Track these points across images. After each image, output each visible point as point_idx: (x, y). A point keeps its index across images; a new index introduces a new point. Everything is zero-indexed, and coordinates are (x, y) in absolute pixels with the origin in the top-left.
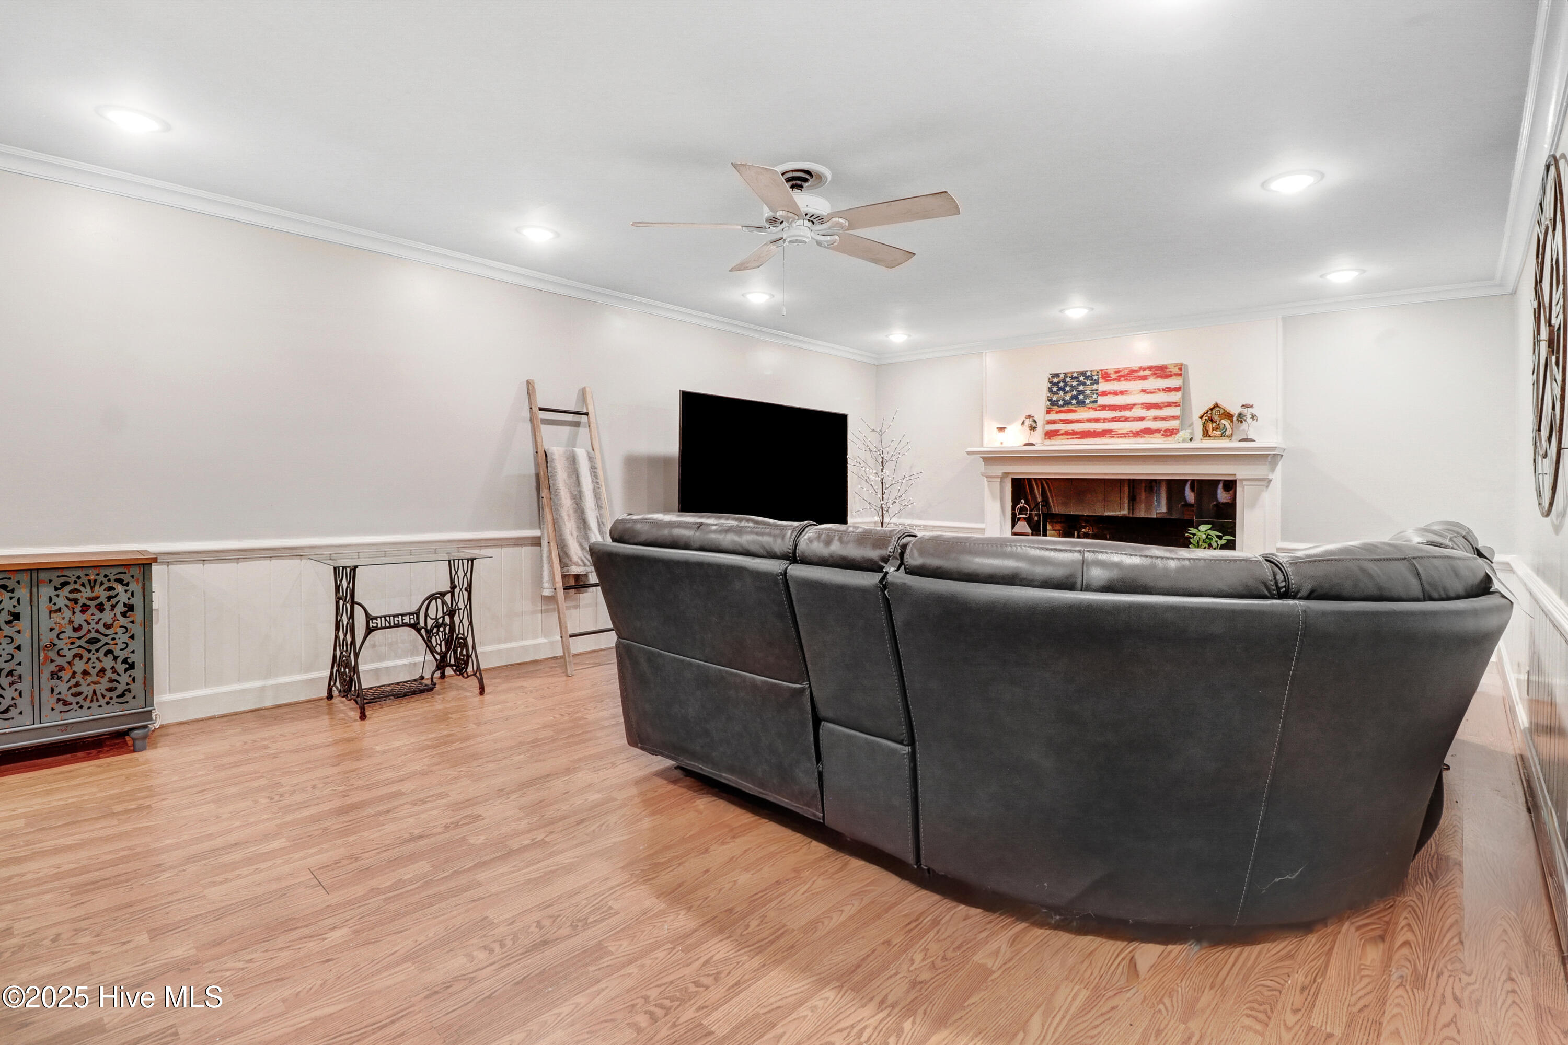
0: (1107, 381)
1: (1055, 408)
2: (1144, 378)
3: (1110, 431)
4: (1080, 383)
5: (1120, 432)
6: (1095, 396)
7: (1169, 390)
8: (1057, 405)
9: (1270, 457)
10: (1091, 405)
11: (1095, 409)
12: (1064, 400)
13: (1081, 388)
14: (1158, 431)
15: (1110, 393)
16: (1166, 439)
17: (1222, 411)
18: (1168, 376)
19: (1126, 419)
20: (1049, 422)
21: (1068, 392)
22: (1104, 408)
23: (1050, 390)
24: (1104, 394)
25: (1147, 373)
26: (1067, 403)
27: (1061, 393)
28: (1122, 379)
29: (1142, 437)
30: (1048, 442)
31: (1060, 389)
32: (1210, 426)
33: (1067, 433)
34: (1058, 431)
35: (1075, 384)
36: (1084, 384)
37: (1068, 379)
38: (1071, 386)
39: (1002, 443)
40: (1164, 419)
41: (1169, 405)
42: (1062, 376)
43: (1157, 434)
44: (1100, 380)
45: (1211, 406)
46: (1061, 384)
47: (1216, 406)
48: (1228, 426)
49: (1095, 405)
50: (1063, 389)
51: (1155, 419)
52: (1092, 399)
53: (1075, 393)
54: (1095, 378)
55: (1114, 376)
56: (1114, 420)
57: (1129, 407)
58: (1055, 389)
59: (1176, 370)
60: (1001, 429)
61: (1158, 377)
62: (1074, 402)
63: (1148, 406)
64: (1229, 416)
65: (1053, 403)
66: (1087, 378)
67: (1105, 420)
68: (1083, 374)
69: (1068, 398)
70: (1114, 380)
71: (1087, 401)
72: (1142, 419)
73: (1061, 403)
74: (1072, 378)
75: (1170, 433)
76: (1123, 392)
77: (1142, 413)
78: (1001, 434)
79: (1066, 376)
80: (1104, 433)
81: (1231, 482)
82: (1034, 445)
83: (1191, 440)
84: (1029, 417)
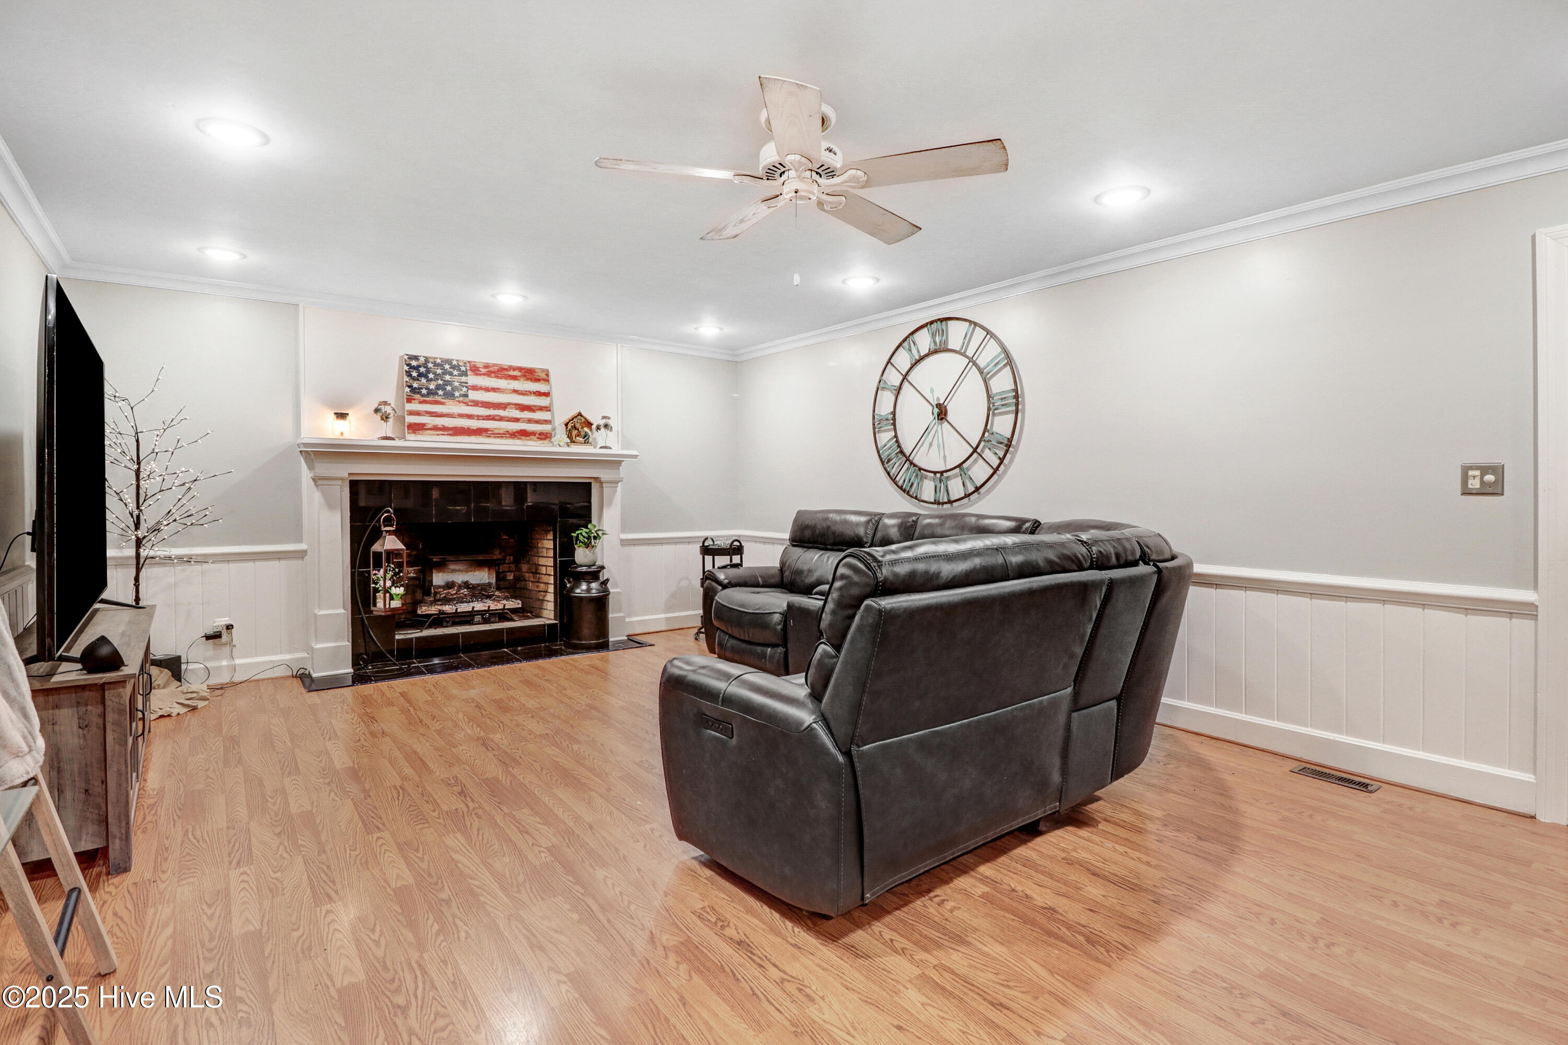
0: (477, 374)
1: (417, 396)
2: (515, 378)
3: (486, 430)
4: (445, 372)
5: (496, 431)
6: (465, 389)
7: (539, 394)
8: (419, 393)
9: (614, 463)
10: (461, 399)
11: (466, 404)
12: (427, 388)
13: (447, 377)
14: (533, 433)
15: (481, 388)
16: (541, 442)
17: (583, 420)
18: (538, 380)
19: (501, 419)
20: (411, 413)
21: (431, 380)
22: (476, 403)
23: (409, 374)
24: (475, 388)
25: (517, 373)
26: (431, 393)
27: (423, 380)
28: (493, 375)
29: (519, 439)
30: (410, 437)
31: (421, 375)
32: (575, 432)
33: (435, 428)
34: (424, 425)
35: (439, 371)
36: (451, 374)
37: (430, 365)
38: (435, 373)
39: (342, 434)
40: (538, 422)
41: (541, 409)
42: (422, 360)
43: (533, 437)
44: (469, 373)
45: (575, 413)
46: (422, 370)
47: (580, 414)
48: (590, 433)
49: (466, 400)
50: (425, 375)
51: (530, 421)
52: (462, 393)
53: (440, 382)
54: (463, 369)
55: (484, 371)
56: (488, 418)
57: (504, 406)
58: (414, 374)
59: (543, 375)
60: (343, 416)
61: (528, 379)
62: (440, 392)
63: (523, 408)
64: (589, 424)
65: (414, 390)
66: (453, 367)
67: (479, 417)
68: (449, 361)
69: (432, 386)
70: (484, 374)
71: (457, 394)
72: (517, 420)
73: (424, 391)
74: (435, 364)
75: (544, 436)
76: (494, 390)
77: (516, 414)
78: (341, 422)
79: (427, 360)
80: (479, 432)
81: (588, 485)
82: (393, 439)
83: (560, 445)
84: (385, 403)
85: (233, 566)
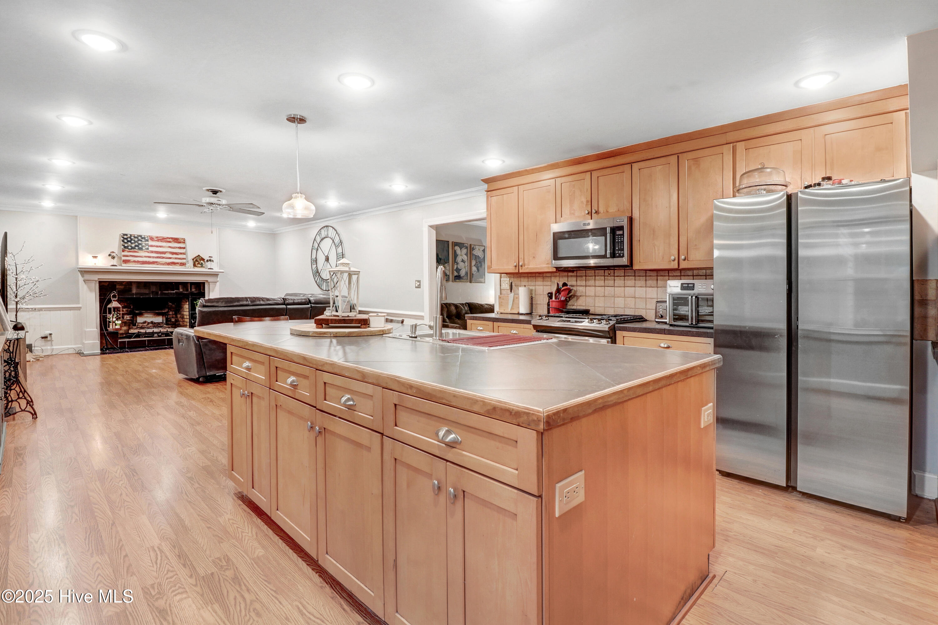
0: (153, 241)
1: (127, 249)
2: (170, 242)
3: (157, 262)
4: (139, 240)
5: (161, 263)
6: (147, 246)
7: (180, 248)
8: (128, 248)
9: (216, 275)
10: (146, 250)
11: (148, 252)
12: (131, 246)
13: (140, 242)
14: (178, 263)
15: (154, 246)
16: (181, 266)
17: (201, 258)
18: (180, 242)
19: (163, 258)
20: (124, 256)
21: (133, 243)
22: (152, 252)
23: (123, 241)
24: (152, 246)
25: (170, 240)
26: (132, 248)
27: (129, 243)
28: (160, 241)
29: (171, 265)
30: (124, 265)
31: (128, 241)
32: (197, 263)
33: (134, 262)
34: (130, 260)
35: (136, 240)
36: (141, 241)
37: (132, 237)
38: (134, 241)
39: (95, 264)
40: (180, 259)
41: (181, 254)
42: (129, 236)
43: (177, 265)
44: (149, 240)
45: (197, 255)
46: (129, 239)
47: (199, 256)
48: (203, 263)
49: (148, 250)
50: (130, 242)
51: (176, 258)
52: (146, 248)
53: (137, 244)
54: (146, 239)
55: (156, 239)
56: (157, 257)
57: (164, 253)
58: (126, 241)
59: (182, 241)
60: (95, 257)
61: (175, 242)
62: (137, 248)
63: (173, 253)
64: (203, 260)
65: (125, 247)
66: (142, 238)
67: (153, 257)
68: (141, 236)
69: (133, 245)
70: (156, 241)
71: (144, 248)
72: (170, 258)
73: (130, 248)
74: (135, 237)
75: (183, 264)
76: (160, 247)
77: (170, 256)
78: (95, 259)
79: (131, 235)
80: (153, 263)
81: (204, 283)
82: (116, 266)
83: (189, 268)
84: (113, 252)
85: (52, 312)
